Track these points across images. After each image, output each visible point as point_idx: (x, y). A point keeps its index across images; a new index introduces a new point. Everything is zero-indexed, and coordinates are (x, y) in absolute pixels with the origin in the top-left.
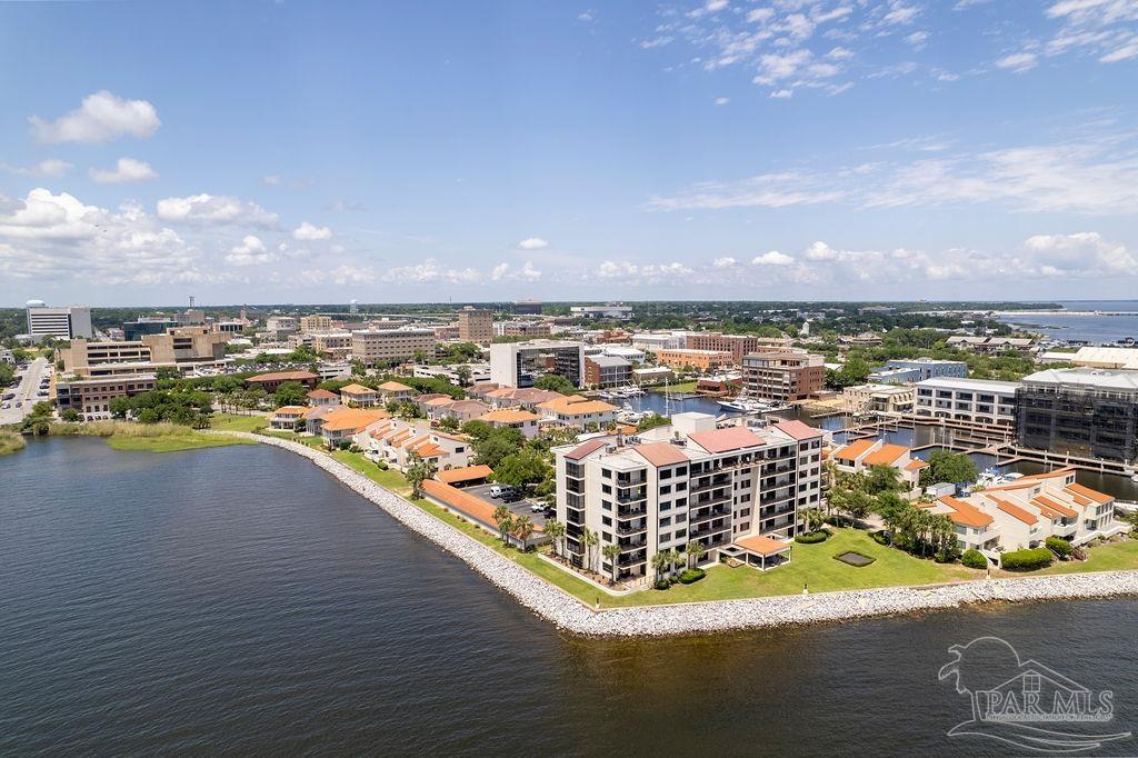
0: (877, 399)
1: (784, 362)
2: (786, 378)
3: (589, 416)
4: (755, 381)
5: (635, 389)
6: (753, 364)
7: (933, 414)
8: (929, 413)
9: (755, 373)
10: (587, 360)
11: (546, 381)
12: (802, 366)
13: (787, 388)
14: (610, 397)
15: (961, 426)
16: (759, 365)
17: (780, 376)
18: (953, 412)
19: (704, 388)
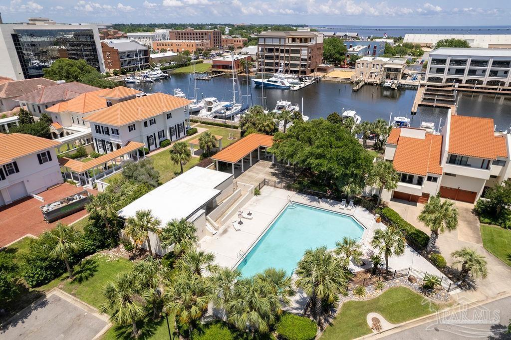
0: (389, 69)
1: (294, 40)
2: (304, 54)
3: (153, 121)
4: (271, 58)
5: (158, 73)
6: (269, 42)
7: (444, 81)
8: (440, 80)
9: (271, 50)
10: (104, 45)
11: (61, 68)
12: (313, 42)
13: (305, 63)
14: (137, 81)
15: (474, 90)
16: (276, 42)
17: (298, 52)
18: (465, 77)
19: (219, 67)
